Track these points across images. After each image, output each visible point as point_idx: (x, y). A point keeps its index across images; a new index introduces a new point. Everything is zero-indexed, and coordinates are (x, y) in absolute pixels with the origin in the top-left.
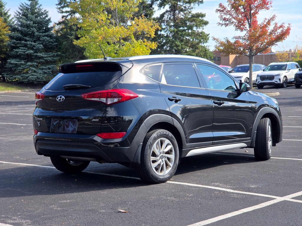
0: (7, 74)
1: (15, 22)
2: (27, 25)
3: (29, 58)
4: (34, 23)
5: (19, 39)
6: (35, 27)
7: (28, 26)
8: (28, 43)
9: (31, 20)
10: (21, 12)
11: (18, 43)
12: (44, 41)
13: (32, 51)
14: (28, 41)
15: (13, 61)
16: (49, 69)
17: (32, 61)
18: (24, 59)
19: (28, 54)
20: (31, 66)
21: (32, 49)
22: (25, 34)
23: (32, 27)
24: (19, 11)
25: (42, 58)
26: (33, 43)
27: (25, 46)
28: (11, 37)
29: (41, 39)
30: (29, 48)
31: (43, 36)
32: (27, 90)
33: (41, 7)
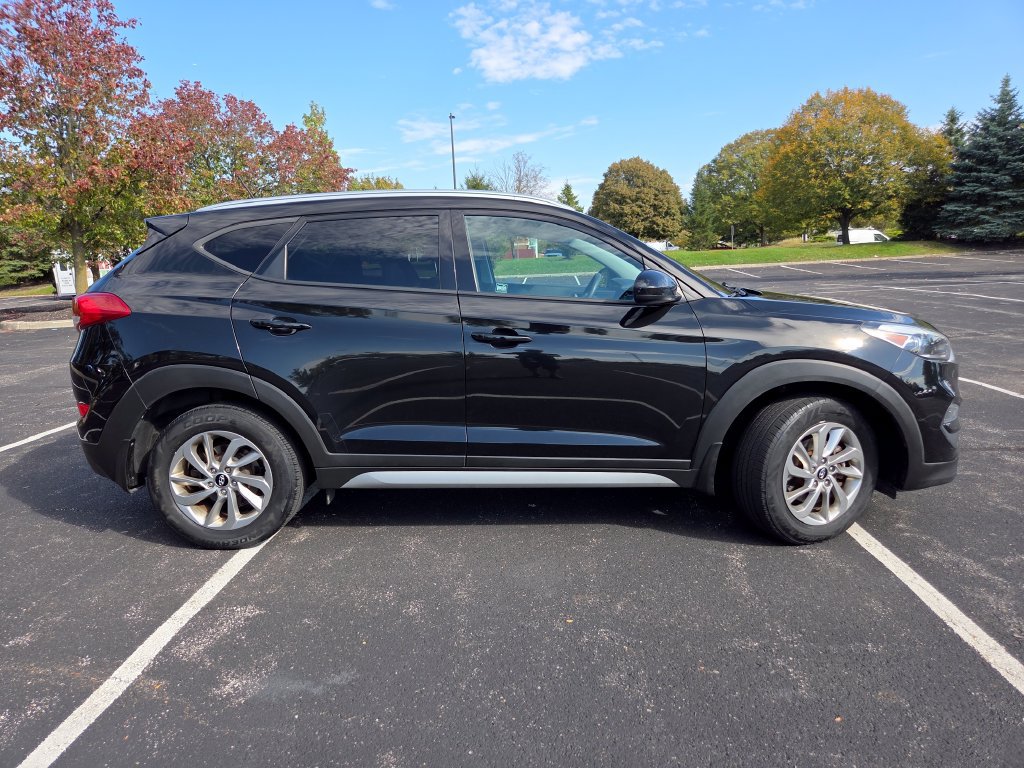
0: (940, 228)
1: (966, 141)
2: (984, 145)
3: (981, 200)
4: (1001, 139)
5: (970, 169)
6: (1000, 147)
7: (986, 147)
8: (982, 174)
9: (995, 135)
10: (980, 124)
11: (966, 177)
12: (1014, 169)
13: (986, 189)
14: (984, 171)
15: (950, 207)
16: (1018, 216)
17: (986, 205)
18: (971, 202)
19: (979, 194)
20: (983, 213)
21: (989, 185)
22: (981, 161)
23: (994, 147)
24: (977, 123)
25: (1006, 198)
26: (992, 174)
27: (978, 180)
28: (955, 168)
29: (1008, 166)
30: (984, 184)
31: (1015, 161)
32: (968, 253)
33: (1020, 111)
